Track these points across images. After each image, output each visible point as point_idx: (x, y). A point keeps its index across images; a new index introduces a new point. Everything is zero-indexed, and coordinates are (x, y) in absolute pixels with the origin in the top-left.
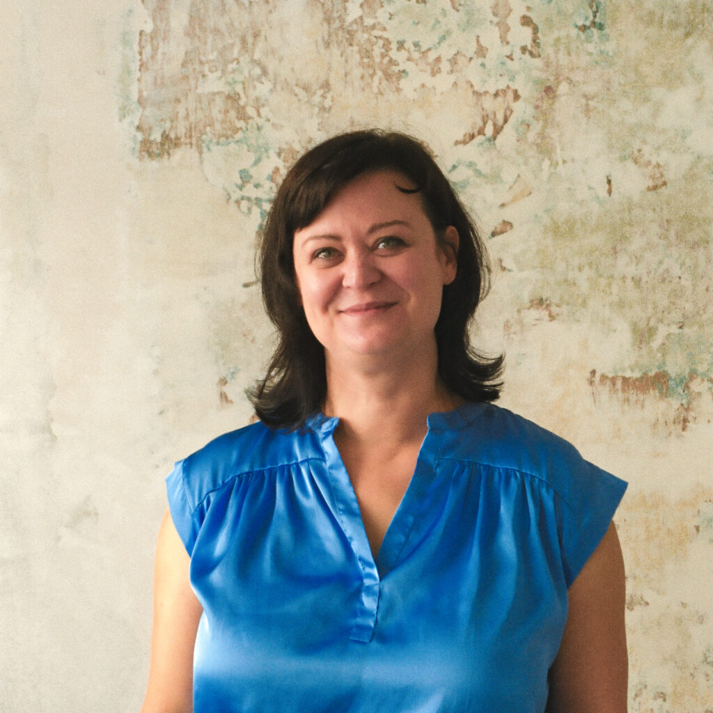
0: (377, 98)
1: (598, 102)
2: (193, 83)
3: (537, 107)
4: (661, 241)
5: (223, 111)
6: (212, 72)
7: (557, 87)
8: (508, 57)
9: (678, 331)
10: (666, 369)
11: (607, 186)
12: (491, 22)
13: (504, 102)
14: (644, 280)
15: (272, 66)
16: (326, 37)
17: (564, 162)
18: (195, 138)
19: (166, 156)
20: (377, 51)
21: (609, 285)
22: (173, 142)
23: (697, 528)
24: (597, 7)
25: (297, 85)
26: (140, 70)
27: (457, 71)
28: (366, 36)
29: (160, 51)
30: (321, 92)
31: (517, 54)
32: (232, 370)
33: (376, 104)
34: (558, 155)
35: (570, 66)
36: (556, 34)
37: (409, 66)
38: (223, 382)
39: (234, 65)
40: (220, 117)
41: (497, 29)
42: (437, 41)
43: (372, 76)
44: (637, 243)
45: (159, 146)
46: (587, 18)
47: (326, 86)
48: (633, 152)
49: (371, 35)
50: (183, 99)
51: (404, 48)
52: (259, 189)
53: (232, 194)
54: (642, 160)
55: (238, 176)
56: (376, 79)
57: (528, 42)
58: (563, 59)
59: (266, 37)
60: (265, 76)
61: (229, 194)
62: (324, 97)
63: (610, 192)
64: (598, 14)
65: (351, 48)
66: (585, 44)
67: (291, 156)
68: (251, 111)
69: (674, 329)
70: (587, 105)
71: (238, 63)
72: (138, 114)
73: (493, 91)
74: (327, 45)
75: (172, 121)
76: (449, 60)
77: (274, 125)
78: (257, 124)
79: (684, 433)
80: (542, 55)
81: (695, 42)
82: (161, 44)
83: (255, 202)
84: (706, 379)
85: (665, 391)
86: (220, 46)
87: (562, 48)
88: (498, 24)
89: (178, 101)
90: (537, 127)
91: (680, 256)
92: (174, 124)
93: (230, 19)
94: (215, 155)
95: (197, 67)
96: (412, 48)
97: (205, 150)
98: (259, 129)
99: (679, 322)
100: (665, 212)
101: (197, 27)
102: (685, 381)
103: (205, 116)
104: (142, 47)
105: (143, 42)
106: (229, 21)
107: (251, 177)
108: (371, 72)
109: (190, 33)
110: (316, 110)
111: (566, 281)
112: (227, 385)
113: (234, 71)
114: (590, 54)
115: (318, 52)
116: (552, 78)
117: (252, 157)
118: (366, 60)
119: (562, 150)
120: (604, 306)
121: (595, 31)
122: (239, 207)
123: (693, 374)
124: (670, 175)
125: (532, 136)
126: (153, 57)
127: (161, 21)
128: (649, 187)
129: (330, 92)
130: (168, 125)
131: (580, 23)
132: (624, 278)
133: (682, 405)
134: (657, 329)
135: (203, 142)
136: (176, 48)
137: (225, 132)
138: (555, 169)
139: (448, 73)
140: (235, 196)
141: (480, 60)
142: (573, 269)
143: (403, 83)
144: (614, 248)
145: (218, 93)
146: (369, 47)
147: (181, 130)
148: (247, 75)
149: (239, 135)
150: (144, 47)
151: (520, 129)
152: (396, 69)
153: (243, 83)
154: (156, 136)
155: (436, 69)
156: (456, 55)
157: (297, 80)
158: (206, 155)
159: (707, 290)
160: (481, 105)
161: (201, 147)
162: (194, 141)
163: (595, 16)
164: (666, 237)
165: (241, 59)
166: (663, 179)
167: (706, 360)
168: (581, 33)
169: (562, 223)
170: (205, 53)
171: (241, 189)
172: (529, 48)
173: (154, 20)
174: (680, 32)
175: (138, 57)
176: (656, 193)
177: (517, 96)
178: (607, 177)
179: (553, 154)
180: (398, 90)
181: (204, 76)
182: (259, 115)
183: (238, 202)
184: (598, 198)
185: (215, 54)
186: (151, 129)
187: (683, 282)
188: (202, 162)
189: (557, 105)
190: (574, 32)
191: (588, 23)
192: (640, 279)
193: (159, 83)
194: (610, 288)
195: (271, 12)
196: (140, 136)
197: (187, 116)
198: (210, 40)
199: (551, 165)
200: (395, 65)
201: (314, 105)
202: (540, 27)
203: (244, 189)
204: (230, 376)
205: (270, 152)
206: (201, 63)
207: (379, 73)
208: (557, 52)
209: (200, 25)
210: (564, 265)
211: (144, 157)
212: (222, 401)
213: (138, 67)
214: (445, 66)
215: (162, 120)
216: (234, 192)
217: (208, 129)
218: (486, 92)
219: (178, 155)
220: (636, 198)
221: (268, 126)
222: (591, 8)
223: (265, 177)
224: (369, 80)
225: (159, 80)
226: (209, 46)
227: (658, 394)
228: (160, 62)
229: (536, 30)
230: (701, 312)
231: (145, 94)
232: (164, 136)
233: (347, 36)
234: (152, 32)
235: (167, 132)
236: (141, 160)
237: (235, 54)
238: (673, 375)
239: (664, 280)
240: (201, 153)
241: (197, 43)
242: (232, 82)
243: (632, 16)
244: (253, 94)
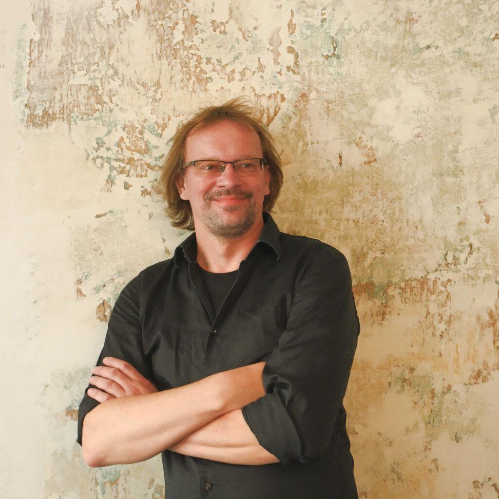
0: (191, 94)
1: (335, 106)
2: (66, 77)
3: (296, 106)
4: (372, 197)
5: (86, 97)
6: (80, 70)
7: (309, 94)
8: (278, 73)
9: (380, 256)
10: (373, 280)
11: (339, 159)
12: (268, 49)
13: (275, 102)
14: (361, 222)
15: (121, 68)
16: (159, 52)
17: (312, 143)
18: (66, 115)
19: (45, 126)
20: (192, 63)
21: (338, 225)
22: (51, 117)
23: (390, 383)
24: (336, 45)
25: (138, 83)
26: (29, 66)
27: (245, 80)
28: (185, 53)
29: (44, 54)
30: (154, 88)
31: (284, 71)
32: (86, 274)
33: (191, 99)
34: (309, 138)
35: (318, 81)
36: (310, 60)
37: (213, 75)
38: (80, 282)
39: (95, 67)
40: (84, 101)
41: (272, 54)
42: (233, 59)
43: (188, 80)
44: (357, 198)
45: (41, 118)
46: (329, 51)
47: (158, 84)
48: (356, 138)
49: (188, 52)
50: (59, 89)
51: (211, 63)
52: (109, 151)
53: (90, 154)
54: (362, 144)
55: (95, 142)
56: (191, 82)
57: (292, 64)
58: (314, 77)
59: (118, 49)
60: (116, 75)
61: (88, 154)
62: (156, 91)
63: (341, 164)
64: (337, 49)
65: (175, 60)
66: (328, 67)
67: (132, 130)
68: (106, 99)
69: (378, 254)
70: (328, 107)
71: (98, 66)
72: (27, 96)
73: (268, 95)
74: (160, 57)
75: (50, 103)
76: (240, 72)
77: (120, 108)
78: (109, 107)
79: (383, 322)
80: (300, 73)
81: (397, 70)
82: (45, 50)
83: (106, 160)
84: (397, 287)
85: (371, 294)
86: (86, 52)
87: (313, 68)
88: (272, 51)
89: (56, 89)
90: (295, 120)
91: (383, 208)
92: (52, 105)
93: (94, 36)
94: (80, 127)
95: (70, 66)
96: (216, 63)
97: (73, 123)
98: (111, 111)
99: (382, 250)
100: (375, 179)
101: (70, 39)
102: (385, 288)
103: (74, 101)
104: (31, 51)
105: (32, 48)
106: (93, 37)
107: (105, 143)
108: (188, 77)
109: (66, 43)
110: (150, 100)
111: (311, 221)
112: (82, 284)
113: (94, 71)
114: (331, 74)
115: (153, 62)
116: (306, 88)
117: (105, 130)
118: (185, 69)
119: (311, 135)
120: (335, 238)
121: (334, 59)
122: (95, 163)
123: (389, 284)
124: (379, 155)
125: (292, 125)
126: (39, 58)
127: (46, 34)
128: (365, 162)
129: (160, 89)
130: (48, 105)
131: (325, 54)
132: (348, 219)
133: (382, 303)
134: (368, 253)
135: (72, 117)
136: (55, 53)
137: (87, 112)
138: (306, 147)
139: (239, 81)
140: (92, 156)
141: (260, 74)
142: (315, 213)
143: (209, 86)
144: (342, 201)
145: (84, 85)
146: (187, 61)
147: (57, 109)
148: (104, 74)
149: (97, 115)
150: (33, 51)
151: (285, 120)
152: (205, 76)
153: (101, 79)
154: (39, 112)
155: (231, 77)
156: (244, 69)
157: (138, 80)
158: (73, 127)
159: (400, 229)
160: (260, 103)
161: (70, 121)
162: (65, 117)
163: (335, 50)
164: (375, 195)
165: (100, 63)
166: (375, 157)
167: (398, 275)
168: (326, 60)
169: (309, 183)
170: (75, 57)
171: (97, 151)
172: (292, 68)
173: (41, 32)
174: (388, 63)
175: (28, 57)
176: (370, 166)
177: (283, 99)
178: (339, 154)
179: (305, 138)
180: (206, 90)
181: (74, 73)
182: (111, 101)
183: (94, 160)
184: (333, 168)
185: (82, 58)
186: (35, 106)
187: (385, 224)
188: (70, 131)
189: (308, 106)
190: (321, 59)
191: (330, 54)
192: (358, 221)
193: (42, 76)
194: (339, 226)
195: (122, 33)
196: (27, 111)
197: (61, 100)
198: (79, 49)
199: (304, 145)
200: (205, 73)
201: (149, 97)
202: (300, 54)
203: (99, 151)
204: (84, 278)
205: (117, 127)
206: (72, 64)
207: (194, 78)
208: (309, 72)
209: (72, 38)
210: (310, 210)
211: (30, 126)
212: (78, 295)
213: (28, 64)
214: (237, 76)
215: (43, 101)
216: (92, 153)
217: (76, 109)
218: (263, 95)
219: (54, 125)
220: (357, 169)
221: (117, 109)
222: (333, 44)
223: (114, 144)
224: (187, 83)
225: (42, 75)
226: (78, 52)
227: (367, 296)
228: (44, 61)
229: (297, 57)
230: (396, 244)
231: (32, 83)
232: (45, 112)
233: (173, 52)
234: (39, 41)
235: (47, 110)
236: (27, 128)
237: (96, 60)
238: (377, 284)
239: (373, 223)
240: (70, 125)
241: (70, 50)
242: (93, 78)
243: (358, 51)
244: (107, 87)
